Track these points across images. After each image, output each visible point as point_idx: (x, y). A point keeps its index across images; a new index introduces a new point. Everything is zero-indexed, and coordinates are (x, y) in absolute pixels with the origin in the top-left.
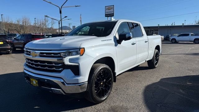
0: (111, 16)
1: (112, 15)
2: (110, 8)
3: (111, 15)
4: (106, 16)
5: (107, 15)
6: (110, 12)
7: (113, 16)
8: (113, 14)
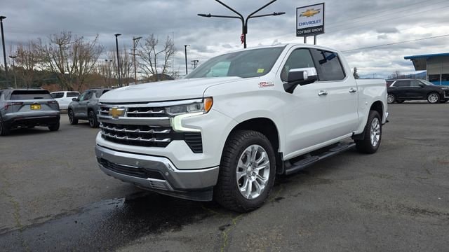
0: (315, 34)
1: (318, 31)
2: (311, 12)
3: (315, 30)
4: (298, 35)
5: (302, 33)
6: (310, 23)
7: (322, 32)
8: (322, 27)
